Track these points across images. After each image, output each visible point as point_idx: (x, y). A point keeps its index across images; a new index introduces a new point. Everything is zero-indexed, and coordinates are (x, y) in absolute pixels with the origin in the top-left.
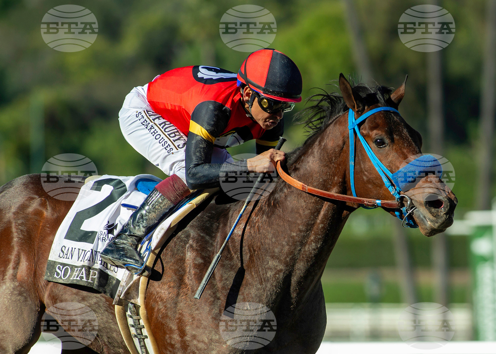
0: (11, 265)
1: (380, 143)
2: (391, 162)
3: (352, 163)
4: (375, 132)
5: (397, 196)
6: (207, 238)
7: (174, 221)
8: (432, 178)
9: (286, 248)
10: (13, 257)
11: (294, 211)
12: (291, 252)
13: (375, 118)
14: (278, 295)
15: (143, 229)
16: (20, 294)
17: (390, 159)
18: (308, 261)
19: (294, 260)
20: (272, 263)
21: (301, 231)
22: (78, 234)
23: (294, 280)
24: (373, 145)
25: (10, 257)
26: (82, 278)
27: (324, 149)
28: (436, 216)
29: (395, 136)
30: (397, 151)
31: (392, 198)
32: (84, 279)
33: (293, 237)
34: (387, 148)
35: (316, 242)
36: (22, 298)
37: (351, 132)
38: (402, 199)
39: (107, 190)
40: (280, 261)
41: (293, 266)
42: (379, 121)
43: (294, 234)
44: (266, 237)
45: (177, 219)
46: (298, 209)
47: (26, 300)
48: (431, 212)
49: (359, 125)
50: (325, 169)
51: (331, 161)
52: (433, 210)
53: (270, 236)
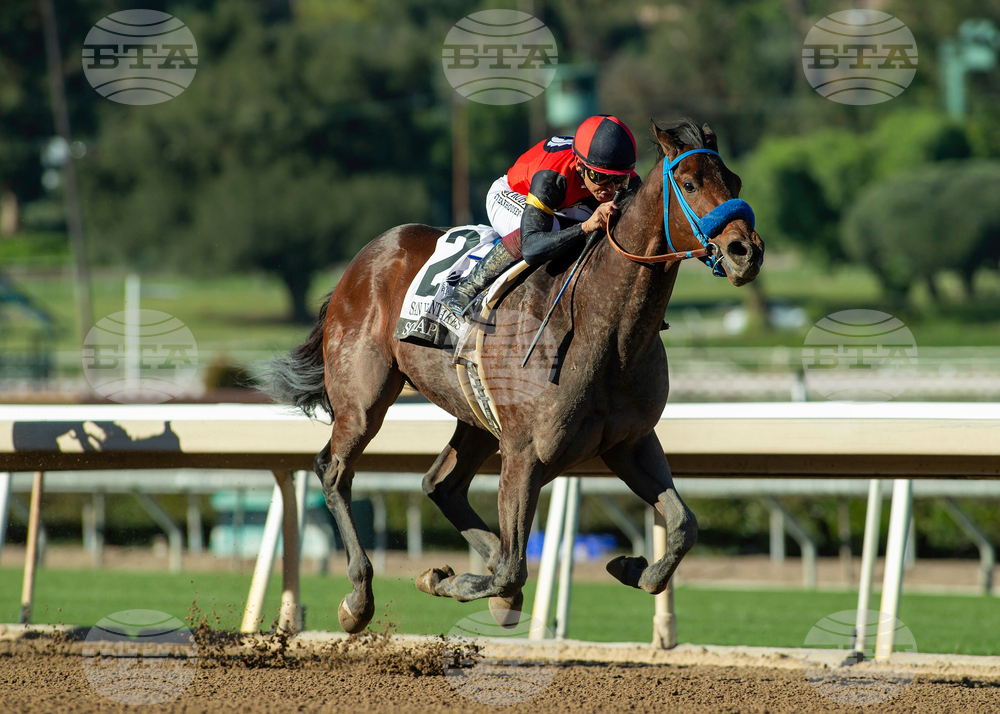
0: (367, 318)
1: (690, 188)
2: (700, 208)
3: (666, 211)
4: (685, 175)
5: (705, 245)
6: (542, 293)
7: (512, 275)
8: (740, 223)
9: (610, 304)
10: (370, 310)
11: (617, 263)
12: (615, 308)
13: (687, 162)
14: (605, 355)
15: (482, 280)
16: (373, 349)
17: (699, 204)
18: (633, 318)
19: (618, 317)
20: (598, 320)
21: (623, 285)
22: (426, 289)
23: (621, 338)
24: (684, 190)
25: (368, 309)
26: (420, 330)
27: (644, 197)
28: (739, 263)
29: (705, 180)
30: (706, 195)
31: (701, 246)
32: (422, 332)
33: (615, 292)
34: (696, 193)
35: (640, 296)
36: (374, 353)
37: (665, 178)
38: (710, 248)
39: (461, 241)
40: (605, 318)
41: (618, 323)
42: (691, 164)
43: (617, 288)
44: (592, 293)
45: (515, 273)
46: (620, 262)
47: (377, 355)
48: (734, 260)
49: (674, 169)
50: (645, 218)
51: (649, 210)
52: (736, 257)
53: (595, 291)
